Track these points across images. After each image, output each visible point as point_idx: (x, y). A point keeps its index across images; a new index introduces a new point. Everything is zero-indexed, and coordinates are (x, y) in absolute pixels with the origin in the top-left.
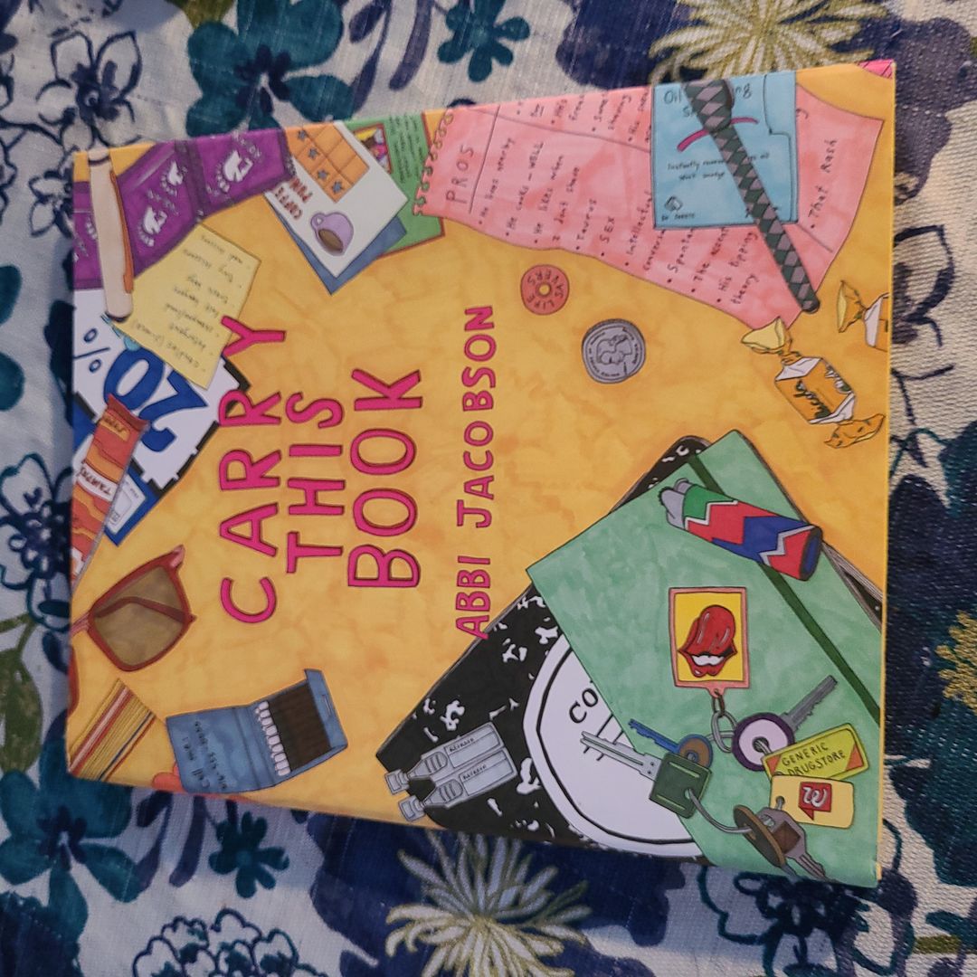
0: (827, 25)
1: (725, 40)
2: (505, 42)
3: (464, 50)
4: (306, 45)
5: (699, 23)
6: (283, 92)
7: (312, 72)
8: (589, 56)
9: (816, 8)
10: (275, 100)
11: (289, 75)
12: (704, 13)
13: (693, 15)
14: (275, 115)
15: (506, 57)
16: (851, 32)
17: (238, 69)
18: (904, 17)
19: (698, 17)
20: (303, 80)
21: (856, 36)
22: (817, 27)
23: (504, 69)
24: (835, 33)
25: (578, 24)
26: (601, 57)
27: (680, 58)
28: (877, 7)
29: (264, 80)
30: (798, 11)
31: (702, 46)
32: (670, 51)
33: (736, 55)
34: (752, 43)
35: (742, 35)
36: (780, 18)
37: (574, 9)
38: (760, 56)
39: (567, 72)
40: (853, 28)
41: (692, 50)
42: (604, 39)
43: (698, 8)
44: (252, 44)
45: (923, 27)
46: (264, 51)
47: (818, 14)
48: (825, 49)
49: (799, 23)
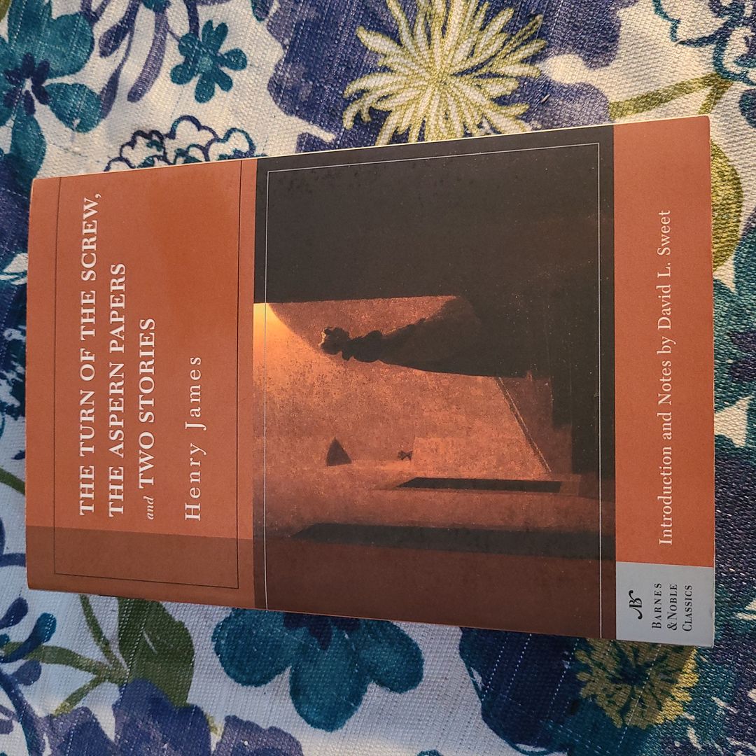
0: (490, 81)
1: (407, 85)
2: (226, 70)
3: (192, 74)
4: (63, 56)
5: (386, 69)
6: (43, 96)
7: (68, 80)
8: (295, 90)
9: (482, 65)
10: (36, 102)
11: (48, 82)
12: (389, 61)
13: (381, 62)
14: (36, 116)
15: (227, 84)
16: (510, 88)
17: (7, 72)
18: (553, 78)
19: (385, 63)
20: (60, 86)
21: (514, 91)
22: (483, 82)
23: (225, 94)
24: (497, 88)
25: (287, 60)
26: (305, 92)
27: (369, 101)
28: (532, 67)
29: (28, 84)
30: (467, 66)
31: (387, 90)
32: (361, 93)
33: (416, 100)
34: (430, 90)
35: (421, 83)
36: (453, 70)
37: (284, 47)
38: (435, 103)
39: (276, 102)
40: (512, 85)
41: (379, 93)
42: (308, 76)
43: (385, 56)
44: (19, 51)
45: (570, 88)
46: (29, 59)
47: (484, 70)
48: (489, 102)
49: (468, 77)
